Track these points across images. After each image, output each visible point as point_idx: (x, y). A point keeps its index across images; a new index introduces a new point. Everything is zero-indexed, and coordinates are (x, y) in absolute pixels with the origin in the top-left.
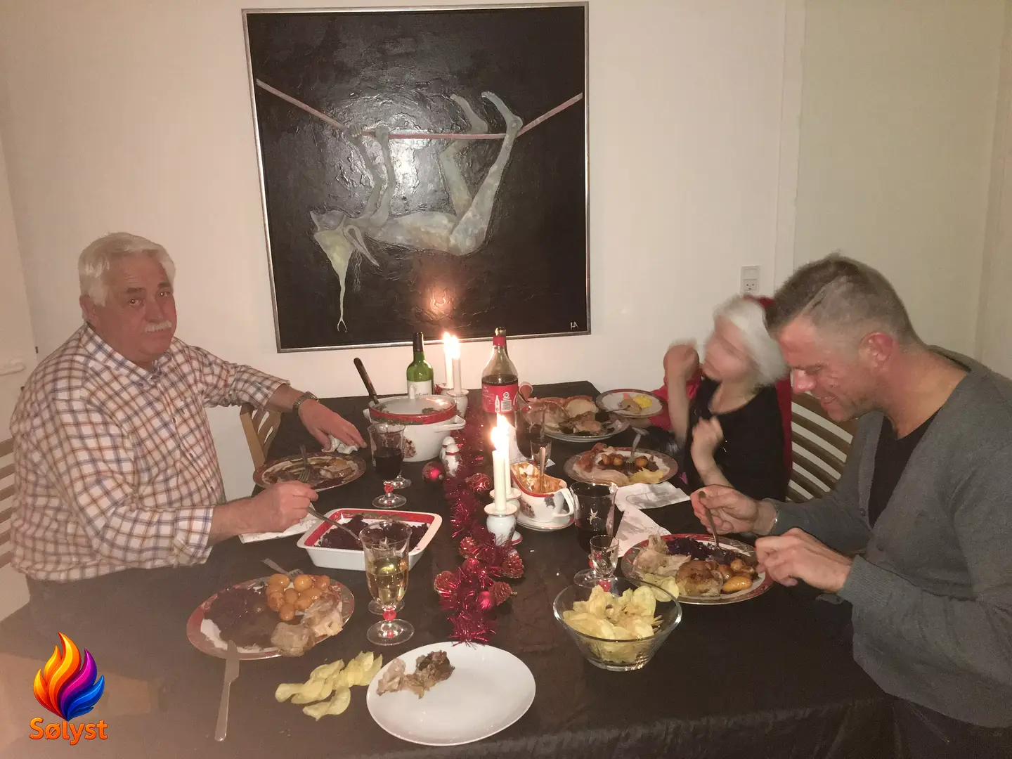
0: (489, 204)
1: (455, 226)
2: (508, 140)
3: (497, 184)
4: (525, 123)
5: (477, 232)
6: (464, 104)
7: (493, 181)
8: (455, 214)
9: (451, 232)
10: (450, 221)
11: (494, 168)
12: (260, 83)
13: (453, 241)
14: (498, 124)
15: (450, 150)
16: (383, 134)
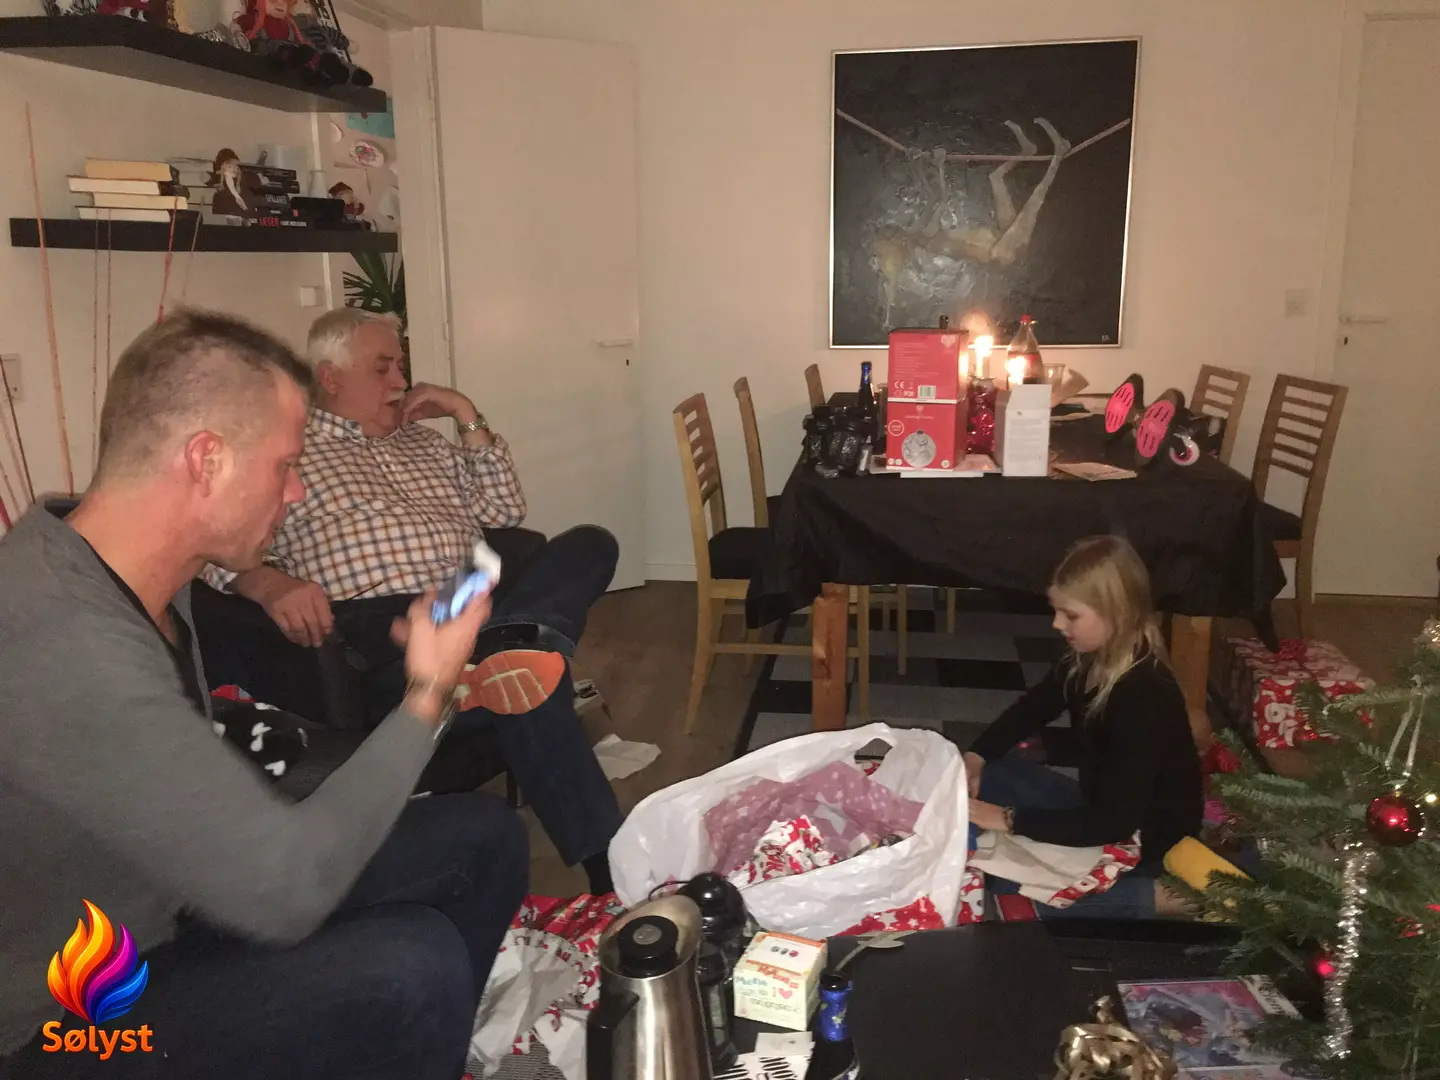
0: (1031, 220)
2: (1055, 161)
4: (1072, 147)
6: (1017, 129)
7: (1037, 198)
8: (999, 229)
9: (994, 245)
10: (994, 235)
11: (1039, 188)
12: (840, 113)
13: (995, 254)
14: (1047, 148)
15: (1002, 170)
16: (940, 153)
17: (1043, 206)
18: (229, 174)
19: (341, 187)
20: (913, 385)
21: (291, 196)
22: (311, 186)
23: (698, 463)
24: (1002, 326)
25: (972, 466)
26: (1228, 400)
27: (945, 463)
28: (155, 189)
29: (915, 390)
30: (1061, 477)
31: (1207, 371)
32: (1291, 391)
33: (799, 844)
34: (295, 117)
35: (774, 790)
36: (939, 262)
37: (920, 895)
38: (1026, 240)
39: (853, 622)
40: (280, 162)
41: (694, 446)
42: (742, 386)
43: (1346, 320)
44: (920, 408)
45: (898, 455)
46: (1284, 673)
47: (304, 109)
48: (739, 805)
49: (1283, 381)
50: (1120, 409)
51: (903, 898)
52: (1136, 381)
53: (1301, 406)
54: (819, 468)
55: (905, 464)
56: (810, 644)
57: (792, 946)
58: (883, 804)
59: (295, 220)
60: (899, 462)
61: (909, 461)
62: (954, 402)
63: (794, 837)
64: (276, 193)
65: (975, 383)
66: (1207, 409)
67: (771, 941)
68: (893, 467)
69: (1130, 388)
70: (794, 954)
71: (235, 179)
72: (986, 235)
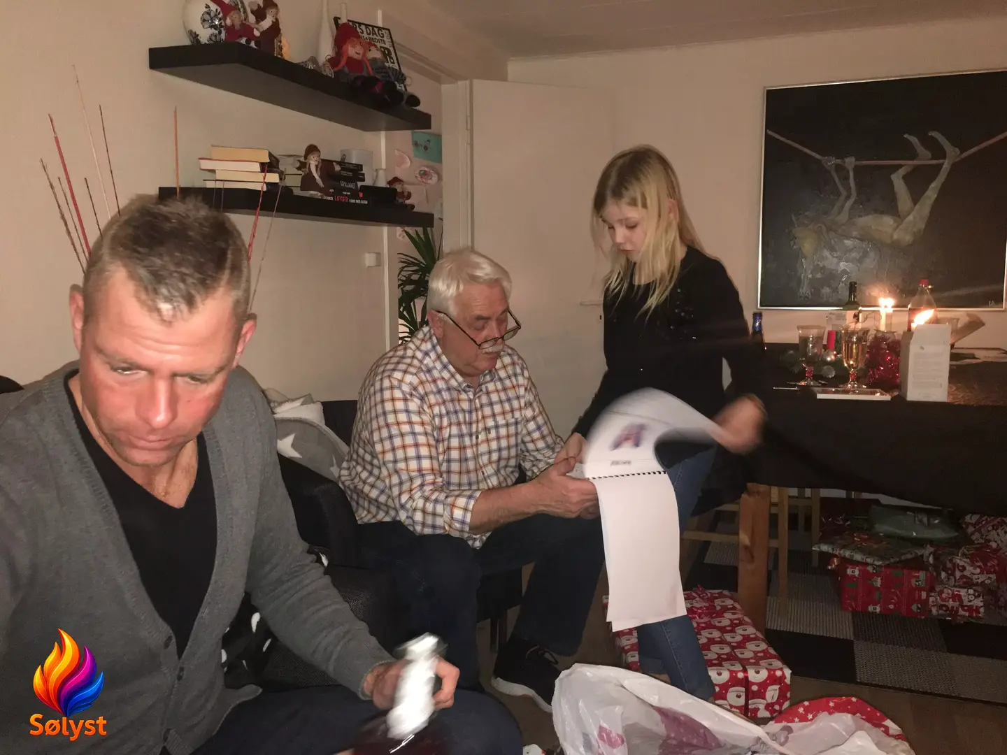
1: (898, 227)
2: (947, 164)
3: (936, 196)
4: (962, 152)
5: (915, 230)
6: (914, 140)
7: (932, 193)
8: (899, 216)
9: (895, 229)
10: (895, 221)
11: (933, 185)
12: (770, 132)
13: (895, 237)
15: (902, 172)
16: (850, 162)
19: (395, 180)
22: (374, 179)
24: (901, 291)
28: (257, 167)
38: (922, 226)
40: (353, 158)
47: (376, 129)
56: (737, 534)
59: (360, 199)
64: (348, 180)
65: (880, 335)
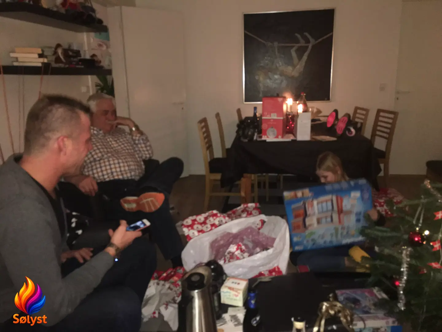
0: (303, 64)
1: (294, 70)
2: (310, 46)
4: (316, 40)
6: (299, 36)
7: (305, 57)
8: (294, 66)
9: (292, 71)
10: (292, 68)
12: (246, 32)
13: (293, 74)
14: (308, 41)
15: (294, 49)
16: (276, 44)
17: (307, 59)
18: (60, 51)
19: (94, 55)
20: (270, 113)
21: (79, 58)
22: (85, 55)
23: (205, 138)
24: (295, 96)
25: (288, 138)
26: (363, 117)
27: (280, 137)
28: (37, 56)
29: (270, 115)
30: (314, 140)
31: (356, 109)
32: (382, 114)
33: (239, 251)
34: (79, 35)
35: (231, 236)
36: (276, 77)
37: (276, 265)
38: (302, 70)
39: (253, 186)
40: (75, 48)
41: (204, 133)
42: (218, 115)
43: (398, 92)
44: (272, 120)
45: (265, 134)
46: (381, 198)
47: (82, 31)
48: (221, 240)
49: (379, 111)
50: (331, 120)
51: (271, 266)
52: (336, 111)
53: (385, 118)
54: (242, 139)
55: (268, 137)
56: (240, 192)
57: (238, 281)
58: (264, 239)
59: (80, 65)
60: (266, 137)
61: (269, 136)
62: (282, 118)
63: (237, 249)
64: (74, 57)
65: (288, 113)
66: (357, 120)
67: (232, 280)
68: (264, 138)
69: (334, 114)
70: (239, 284)
71: (62, 53)
72: (290, 68)
